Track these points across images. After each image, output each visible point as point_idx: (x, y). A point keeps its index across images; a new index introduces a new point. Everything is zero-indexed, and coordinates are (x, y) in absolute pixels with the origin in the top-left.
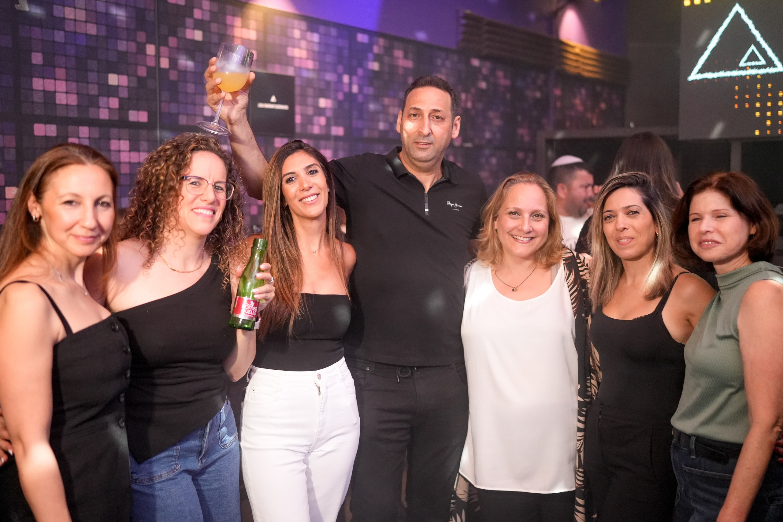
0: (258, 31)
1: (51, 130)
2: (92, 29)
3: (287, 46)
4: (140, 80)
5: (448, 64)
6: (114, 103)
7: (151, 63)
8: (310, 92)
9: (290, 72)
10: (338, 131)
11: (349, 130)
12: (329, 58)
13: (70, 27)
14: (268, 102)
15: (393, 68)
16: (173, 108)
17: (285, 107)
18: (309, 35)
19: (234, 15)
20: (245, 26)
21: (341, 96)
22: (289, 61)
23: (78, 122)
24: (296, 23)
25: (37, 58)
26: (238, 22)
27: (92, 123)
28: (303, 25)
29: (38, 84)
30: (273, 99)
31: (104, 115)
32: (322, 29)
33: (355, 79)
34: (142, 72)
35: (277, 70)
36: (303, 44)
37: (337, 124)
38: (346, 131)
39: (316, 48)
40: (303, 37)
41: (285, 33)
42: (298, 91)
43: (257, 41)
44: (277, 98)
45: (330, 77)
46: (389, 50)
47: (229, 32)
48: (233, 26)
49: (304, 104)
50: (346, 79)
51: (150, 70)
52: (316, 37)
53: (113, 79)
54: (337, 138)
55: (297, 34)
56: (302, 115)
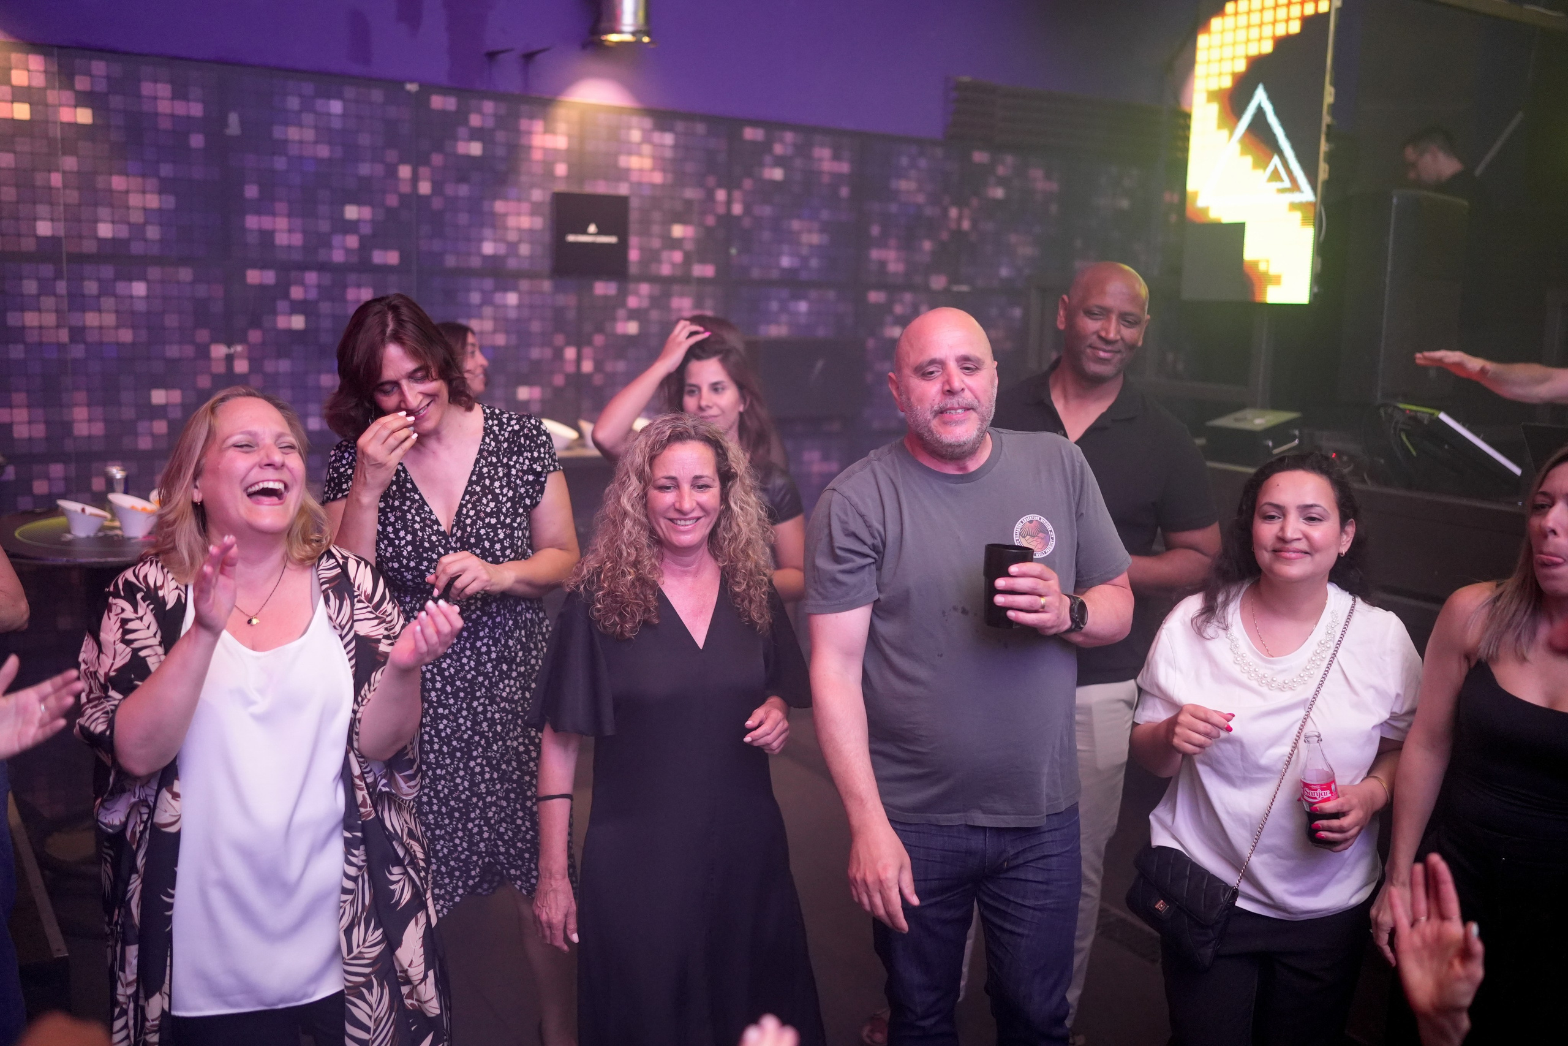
0: (570, 137)
1: (269, 277)
2: (323, 151)
3: (616, 155)
4: (389, 210)
5: (923, 163)
6: (352, 241)
7: (405, 188)
8: (657, 216)
9: (623, 190)
10: (704, 270)
11: (724, 268)
12: (690, 167)
13: (294, 151)
14: (584, 232)
15: (811, 176)
16: (437, 245)
17: (612, 240)
18: (657, 137)
19: (532, 117)
20: (549, 130)
21: (710, 221)
22: (623, 174)
23: (304, 267)
24: (635, 120)
25: (251, 191)
26: (538, 126)
27: (323, 267)
28: (648, 123)
29: (252, 222)
30: (592, 228)
31: (338, 256)
32: (680, 126)
33: (737, 194)
34: (392, 201)
35: (601, 188)
36: (647, 149)
37: (703, 261)
38: (718, 271)
39: (669, 154)
40: (646, 139)
41: (616, 136)
42: (634, 216)
43: (568, 151)
44: (598, 226)
45: (691, 193)
46: (803, 150)
47: (524, 141)
48: (530, 133)
49: (645, 232)
50: (721, 195)
51: (403, 197)
52: (668, 139)
53: (351, 212)
54: (702, 281)
55: (636, 135)
56: (642, 249)
